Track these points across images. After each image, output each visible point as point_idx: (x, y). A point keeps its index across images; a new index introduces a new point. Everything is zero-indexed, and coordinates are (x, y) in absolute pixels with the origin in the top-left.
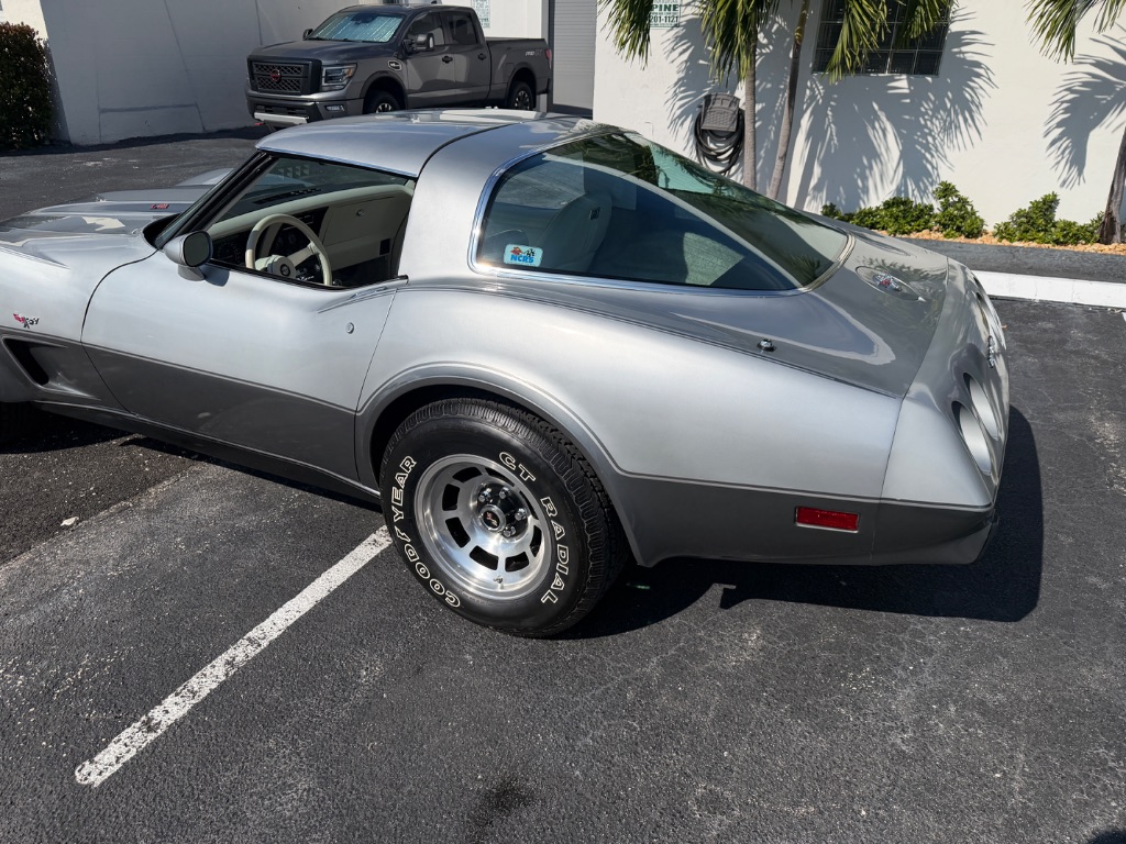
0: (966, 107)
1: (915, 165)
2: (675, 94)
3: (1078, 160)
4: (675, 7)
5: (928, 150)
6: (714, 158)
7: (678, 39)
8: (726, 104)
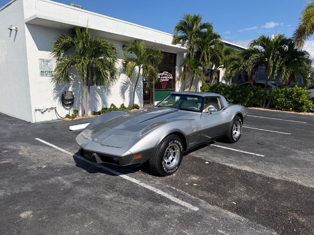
0: (109, 91)
1: (104, 102)
2: (54, 92)
3: (124, 98)
4: (51, 72)
5: (105, 99)
6: (67, 105)
7: (53, 79)
8: (70, 93)
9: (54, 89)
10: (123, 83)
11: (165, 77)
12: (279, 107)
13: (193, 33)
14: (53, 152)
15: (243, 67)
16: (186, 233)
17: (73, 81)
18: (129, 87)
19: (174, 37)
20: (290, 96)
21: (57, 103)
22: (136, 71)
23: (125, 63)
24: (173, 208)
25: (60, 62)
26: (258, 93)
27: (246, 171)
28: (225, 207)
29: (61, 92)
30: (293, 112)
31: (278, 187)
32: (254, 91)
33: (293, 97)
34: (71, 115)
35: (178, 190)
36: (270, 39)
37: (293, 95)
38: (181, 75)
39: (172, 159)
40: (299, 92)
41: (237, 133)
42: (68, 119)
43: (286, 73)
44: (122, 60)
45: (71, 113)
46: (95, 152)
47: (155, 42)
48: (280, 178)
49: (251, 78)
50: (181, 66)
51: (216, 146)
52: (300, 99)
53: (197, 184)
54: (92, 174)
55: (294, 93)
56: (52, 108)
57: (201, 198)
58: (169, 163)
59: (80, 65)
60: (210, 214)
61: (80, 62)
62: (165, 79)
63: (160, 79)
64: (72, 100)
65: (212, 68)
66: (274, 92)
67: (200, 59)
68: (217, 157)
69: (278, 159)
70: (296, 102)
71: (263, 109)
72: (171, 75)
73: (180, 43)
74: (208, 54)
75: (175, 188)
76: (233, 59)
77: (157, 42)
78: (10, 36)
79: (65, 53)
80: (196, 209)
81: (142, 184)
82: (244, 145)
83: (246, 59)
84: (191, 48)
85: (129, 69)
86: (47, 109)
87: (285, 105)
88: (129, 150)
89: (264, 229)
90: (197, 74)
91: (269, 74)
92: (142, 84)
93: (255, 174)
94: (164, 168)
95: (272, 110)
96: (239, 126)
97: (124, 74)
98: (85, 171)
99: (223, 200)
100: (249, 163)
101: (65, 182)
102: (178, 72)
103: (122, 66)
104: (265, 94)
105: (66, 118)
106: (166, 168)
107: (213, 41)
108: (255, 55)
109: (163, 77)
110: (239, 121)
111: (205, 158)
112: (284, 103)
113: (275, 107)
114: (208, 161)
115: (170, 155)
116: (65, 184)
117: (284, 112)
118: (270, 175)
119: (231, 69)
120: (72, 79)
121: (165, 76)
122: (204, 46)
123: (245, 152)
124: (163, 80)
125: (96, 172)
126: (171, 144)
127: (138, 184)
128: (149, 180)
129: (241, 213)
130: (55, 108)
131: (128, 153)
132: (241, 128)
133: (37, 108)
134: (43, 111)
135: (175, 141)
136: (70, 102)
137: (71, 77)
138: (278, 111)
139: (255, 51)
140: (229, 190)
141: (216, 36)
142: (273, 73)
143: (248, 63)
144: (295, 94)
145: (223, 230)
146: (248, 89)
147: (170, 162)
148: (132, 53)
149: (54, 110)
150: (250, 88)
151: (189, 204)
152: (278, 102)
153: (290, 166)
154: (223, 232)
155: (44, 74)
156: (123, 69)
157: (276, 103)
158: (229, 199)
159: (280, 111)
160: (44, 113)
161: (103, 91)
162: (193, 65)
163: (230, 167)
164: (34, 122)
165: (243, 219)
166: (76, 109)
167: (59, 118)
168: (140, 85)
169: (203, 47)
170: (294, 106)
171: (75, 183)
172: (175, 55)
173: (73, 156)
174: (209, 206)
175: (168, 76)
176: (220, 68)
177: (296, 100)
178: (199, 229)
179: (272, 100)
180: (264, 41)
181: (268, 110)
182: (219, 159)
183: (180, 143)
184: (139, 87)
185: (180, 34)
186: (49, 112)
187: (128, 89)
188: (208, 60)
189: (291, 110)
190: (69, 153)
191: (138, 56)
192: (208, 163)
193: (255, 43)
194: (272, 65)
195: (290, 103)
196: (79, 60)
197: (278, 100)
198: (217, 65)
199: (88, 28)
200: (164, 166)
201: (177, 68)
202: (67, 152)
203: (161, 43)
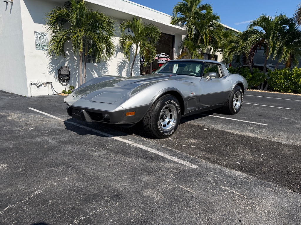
0: (106, 69)
2: (50, 66)
4: (47, 46)
6: (64, 81)
7: (49, 53)
8: (66, 68)
9: (49, 63)
10: (120, 62)
11: (163, 59)
12: (278, 89)
13: (192, 14)
14: (44, 118)
15: (242, 48)
16: (183, 188)
17: (69, 56)
18: (127, 66)
19: (173, 18)
20: (289, 78)
21: (53, 78)
22: (133, 51)
23: (122, 42)
24: (168, 165)
25: (55, 34)
26: (256, 75)
27: (248, 136)
28: (228, 166)
29: (57, 67)
30: (292, 94)
31: (286, 150)
32: (252, 73)
33: (292, 79)
34: (67, 91)
35: (174, 150)
36: (270, 19)
37: (292, 76)
38: (178, 58)
39: (168, 121)
40: (299, 73)
41: (237, 104)
42: (64, 94)
43: (286, 54)
44: (120, 38)
45: (68, 89)
46: (83, 109)
47: (153, 20)
48: (287, 142)
49: (249, 60)
50: (179, 48)
51: (215, 116)
52: (299, 80)
53: (195, 146)
54: (81, 135)
55: (293, 75)
56: (48, 82)
57: (200, 157)
58: (164, 126)
59: (75, 37)
60: (212, 171)
61: (76, 34)
62: (162, 60)
63: (158, 60)
64: (69, 76)
65: (210, 52)
66: (273, 73)
67: (199, 41)
68: (217, 125)
69: (283, 128)
70: (295, 84)
71: (261, 91)
72: (169, 57)
73: (178, 25)
74: (206, 35)
75: (171, 149)
76: (231, 42)
77: (156, 21)
78: (6, 10)
79: (61, 27)
80: (195, 167)
81: (135, 145)
82: (244, 116)
83: (245, 39)
84: (190, 30)
85: (127, 47)
86: (43, 84)
87: (283, 87)
88: (121, 105)
89: (276, 186)
90: (194, 55)
91: (269, 55)
92: (139, 65)
93: (259, 139)
94: (160, 130)
95: (270, 92)
96: (240, 97)
97: (121, 52)
98: (74, 133)
99: (225, 160)
100: (251, 130)
101: (51, 141)
102: (176, 54)
103: (119, 44)
104: (264, 76)
105: (62, 93)
106: (162, 130)
107: (212, 23)
108: (254, 36)
109: (161, 59)
110: (240, 92)
111: (203, 125)
112: (283, 85)
113: (274, 89)
114: (206, 128)
115: (166, 117)
116: (50, 142)
117: (282, 93)
118: (276, 140)
119: (230, 50)
120: (68, 54)
121: (163, 57)
122: (202, 27)
123: (246, 121)
124: (161, 62)
125: (86, 134)
126: (168, 103)
127: (131, 144)
128: (143, 142)
129: (247, 171)
130: (51, 82)
131: (119, 108)
132: (241, 100)
133: (33, 82)
134: (38, 85)
135: (172, 101)
136: (66, 78)
137: (67, 52)
138: (277, 93)
139: (255, 32)
140: (231, 152)
141: (215, 18)
142: (273, 52)
143: (247, 44)
144: (295, 75)
145: (228, 187)
146: (246, 71)
147: (167, 125)
148: (129, 31)
149: (50, 85)
150: (249, 70)
151: (186, 162)
152: (277, 83)
153: (297, 133)
154: (227, 189)
155: (40, 47)
156: (120, 48)
157: (275, 84)
158: (231, 160)
159: (279, 93)
160: (40, 87)
161: (100, 69)
162: (192, 46)
163: (231, 133)
164: (29, 96)
165: (250, 177)
166: (73, 85)
167: (55, 94)
168: (138, 66)
169: (202, 29)
170: (293, 87)
171: (61, 142)
172: (173, 37)
173: (64, 122)
174: (209, 165)
175: (166, 58)
176: (218, 51)
177: (296, 81)
178: (198, 185)
179: (270, 82)
180: (264, 22)
181: (267, 92)
182: (219, 126)
183: (177, 104)
184: (136, 67)
185: (179, 15)
186: (45, 86)
187: (126, 68)
188: (207, 41)
189: (290, 92)
190: (61, 119)
191: (135, 34)
192: (207, 129)
193: (255, 24)
194: (272, 45)
195: (289, 85)
196: (75, 32)
197: (277, 81)
198: (215, 49)
199: (84, 1)
200: (159, 127)
201: (175, 50)
202: (58, 118)
203: (159, 22)
